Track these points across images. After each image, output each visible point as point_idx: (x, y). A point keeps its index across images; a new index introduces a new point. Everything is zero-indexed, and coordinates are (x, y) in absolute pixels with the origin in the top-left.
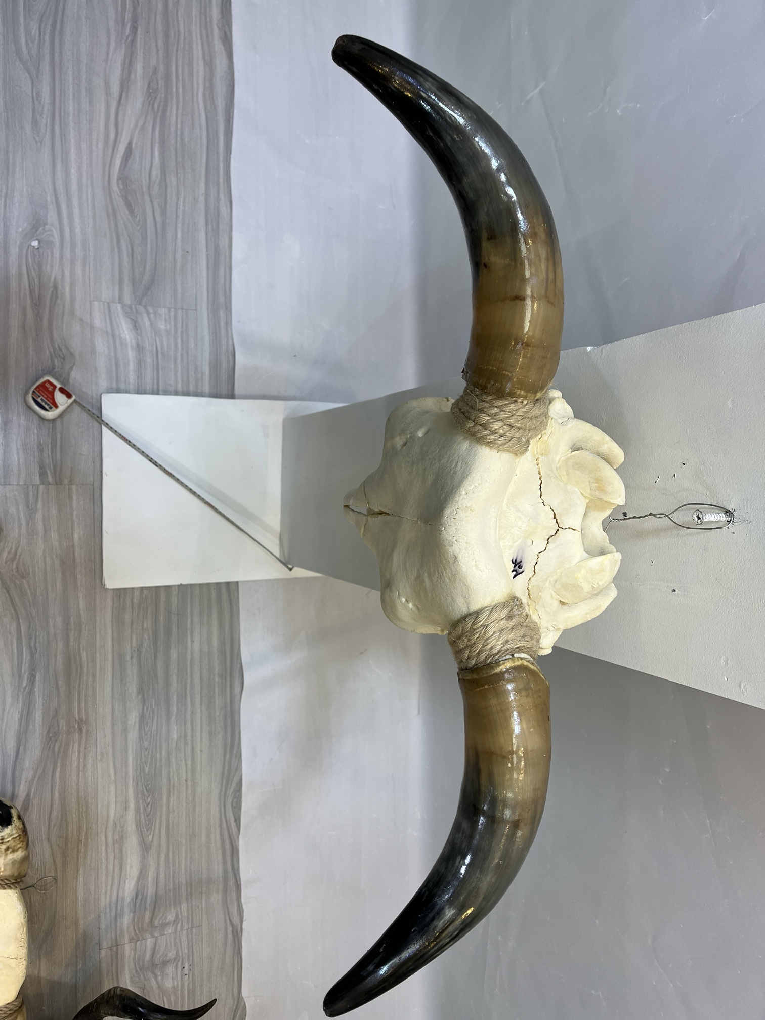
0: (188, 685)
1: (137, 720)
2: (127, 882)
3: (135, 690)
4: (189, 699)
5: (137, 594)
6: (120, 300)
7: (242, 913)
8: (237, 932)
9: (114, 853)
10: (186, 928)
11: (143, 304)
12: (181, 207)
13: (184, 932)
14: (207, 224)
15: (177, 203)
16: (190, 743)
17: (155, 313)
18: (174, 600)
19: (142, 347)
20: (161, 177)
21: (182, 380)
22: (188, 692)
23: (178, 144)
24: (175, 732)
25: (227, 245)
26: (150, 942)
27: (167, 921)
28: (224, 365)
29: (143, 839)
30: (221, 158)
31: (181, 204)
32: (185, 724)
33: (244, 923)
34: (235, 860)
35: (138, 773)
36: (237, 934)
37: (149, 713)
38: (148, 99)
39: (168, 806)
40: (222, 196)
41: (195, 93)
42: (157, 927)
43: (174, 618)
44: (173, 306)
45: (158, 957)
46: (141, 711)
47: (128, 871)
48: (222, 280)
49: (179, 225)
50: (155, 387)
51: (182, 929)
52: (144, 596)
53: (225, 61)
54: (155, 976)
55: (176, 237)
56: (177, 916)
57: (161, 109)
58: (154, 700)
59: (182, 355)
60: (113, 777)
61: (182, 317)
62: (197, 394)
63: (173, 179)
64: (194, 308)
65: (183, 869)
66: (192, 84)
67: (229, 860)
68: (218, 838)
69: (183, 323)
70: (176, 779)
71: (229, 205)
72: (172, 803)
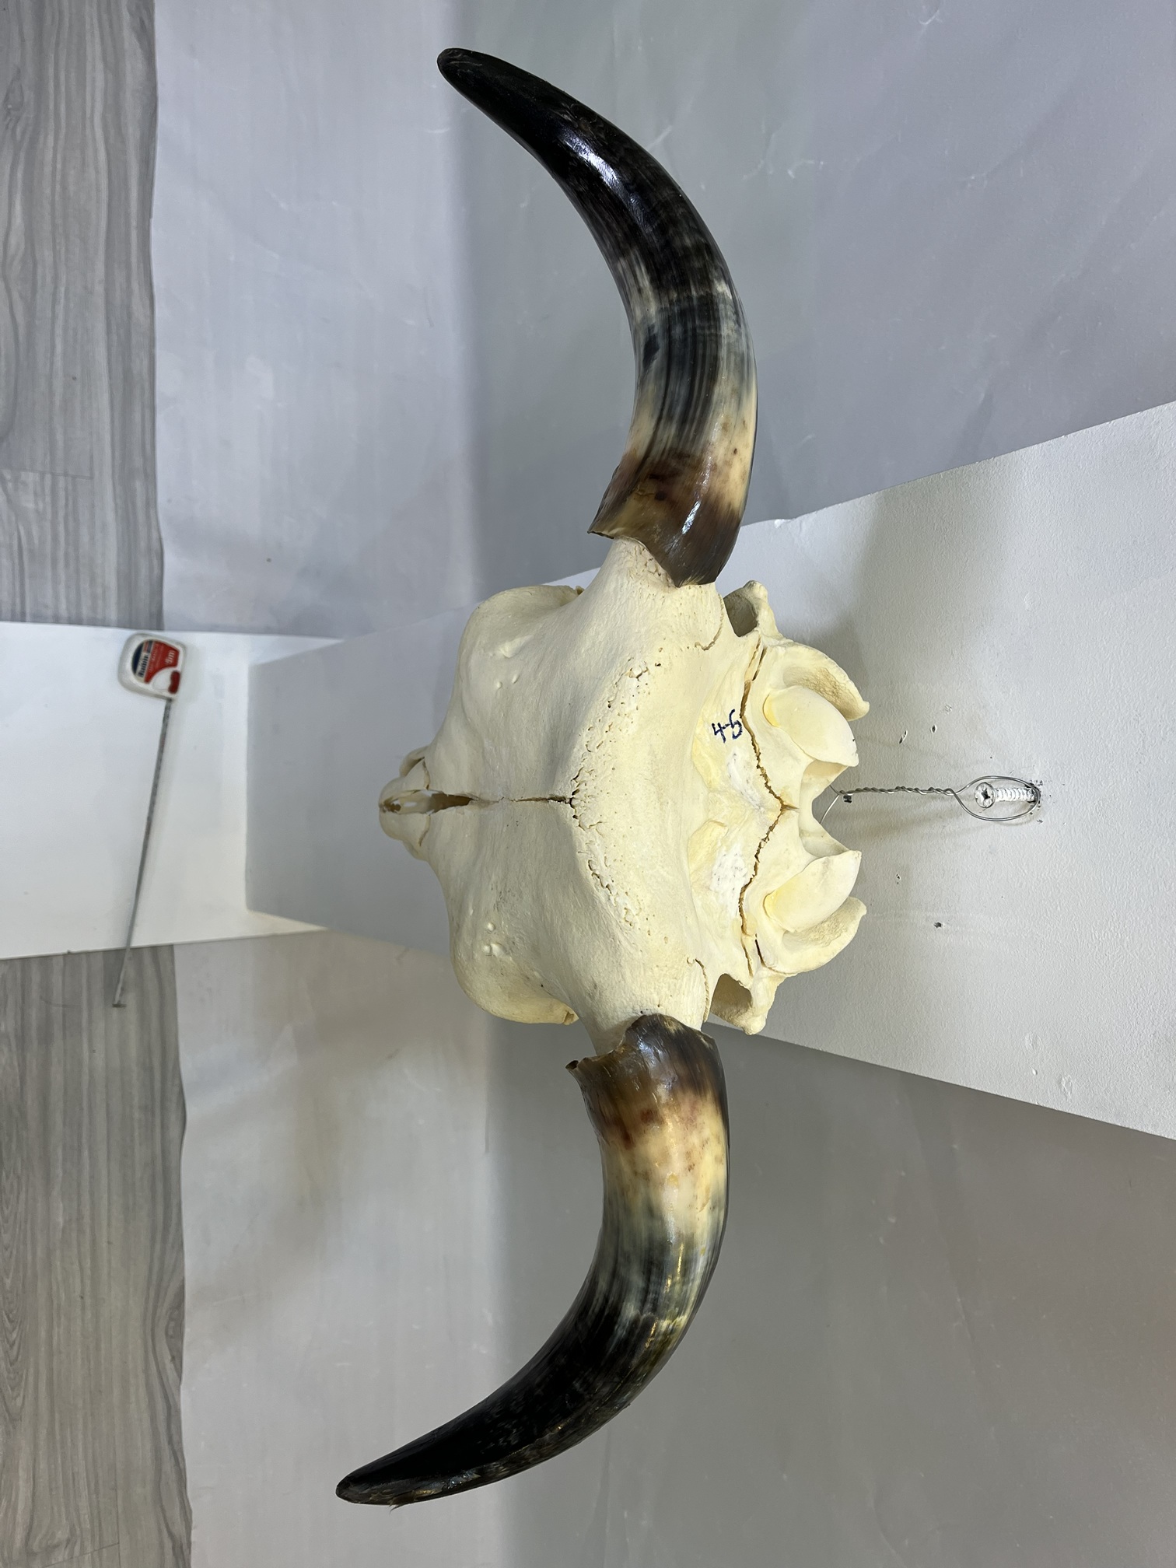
0: (85, 1129)
4: (86, 1153)
7: (188, 1515)
8: (181, 1547)
10: (89, 1549)
12: (62, 300)
14: (109, 332)
15: (55, 294)
16: (88, 1231)
17: (16, 480)
18: (57, 980)
20: (26, 248)
21: (67, 598)
22: (84, 1141)
23: (57, 196)
24: (61, 1213)
25: (145, 370)
27: (56, 1541)
28: (144, 571)
29: (6, 1404)
30: (134, 223)
31: (62, 295)
32: (79, 1197)
33: (193, 1532)
34: (173, 1426)
36: (181, 1551)
37: (12, 1184)
38: (5, 120)
39: (50, 1345)
40: (135, 286)
41: (88, 115)
42: (36, 1554)
43: (57, 1013)
44: (48, 470)
48: (139, 429)
49: (59, 331)
50: (18, 608)
52: (1, 976)
53: (140, 66)
55: (53, 353)
56: (72, 1531)
57: (27, 137)
58: (20, 1160)
59: (66, 554)
61: (66, 489)
62: (93, 622)
63: (47, 253)
64: (88, 475)
65: (80, 1450)
66: (84, 101)
67: (162, 1428)
68: (142, 1391)
69: (67, 499)
70: (63, 1296)
71: (147, 302)
72: (55, 1338)
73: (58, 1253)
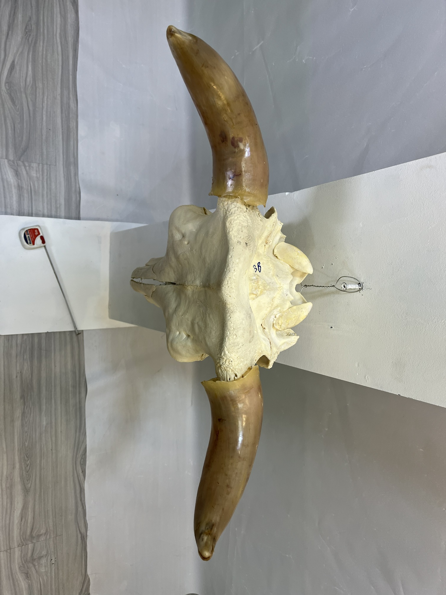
0: (53, 393)
1: (20, 415)
2: (15, 511)
3: (19, 397)
4: (53, 401)
5: (19, 338)
6: (7, 157)
7: (87, 526)
8: (84, 537)
9: (7, 495)
10: (52, 536)
11: (22, 160)
12: (45, 102)
13: (51, 539)
14: (62, 113)
15: (43, 99)
16: (54, 427)
17: (30, 166)
18: (43, 341)
19: (22, 187)
20: (33, 83)
21: (47, 208)
22: (53, 397)
23: (44, 63)
24: (45, 421)
25: (75, 127)
26: (30, 546)
27: (41, 533)
28: (74, 199)
29: (25, 486)
30: (71, 73)
31: (46, 100)
32: (51, 415)
33: (88, 532)
34: (82, 495)
35: (21, 447)
36: (84, 538)
37: (28, 411)
38: (25, 35)
39: (40, 466)
40: (71, 96)
41: (55, 34)
42: (34, 537)
43: (43, 353)
44: (41, 162)
45: (36, 554)
46: (23, 409)
47: (16, 505)
48: (72, 148)
49: (44, 113)
50: (30, 211)
51: (50, 538)
52: (24, 339)
53: (73, 15)
54: (34, 566)
55: (42, 120)
56: (47, 530)
57: (33, 42)
58: (31, 402)
59: (47, 193)
60: (5, 449)
61: (47, 169)
62: (56, 217)
63: (40, 84)
64: (55, 164)
65: (50, 502)
66: (53, 28)
67: (78, 496)
68: (72, 483)
69: (47, 173)
70: (45, 449)
71: (75, 102)
72: (42, 464)
73: (44, 435)
